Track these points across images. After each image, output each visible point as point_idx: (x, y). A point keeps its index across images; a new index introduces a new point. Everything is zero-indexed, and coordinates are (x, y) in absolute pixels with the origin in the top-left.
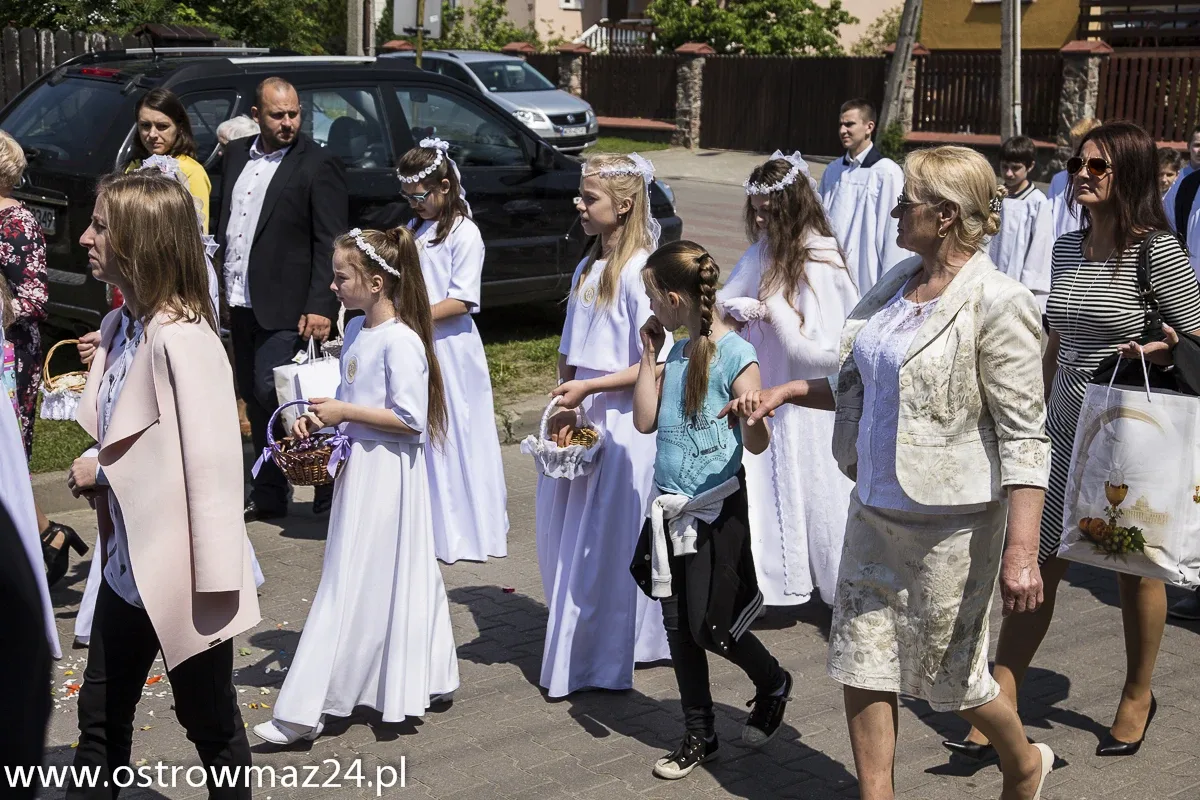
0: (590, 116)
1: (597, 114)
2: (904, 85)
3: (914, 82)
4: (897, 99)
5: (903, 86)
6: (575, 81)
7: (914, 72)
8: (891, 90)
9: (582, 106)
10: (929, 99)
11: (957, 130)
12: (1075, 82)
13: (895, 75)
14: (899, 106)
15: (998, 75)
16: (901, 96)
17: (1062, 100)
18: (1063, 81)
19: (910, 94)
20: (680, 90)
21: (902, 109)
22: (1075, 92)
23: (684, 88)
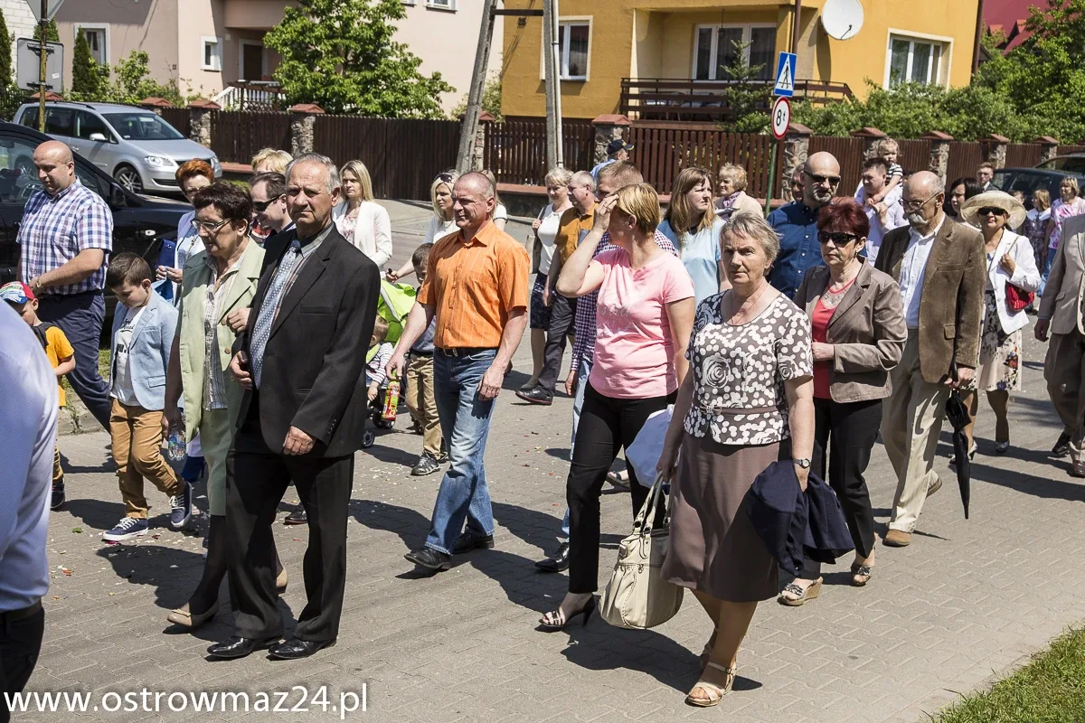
0: (215, 162)
1: (221, 160)
2: (473, 143)
3: (483, 142)
4: (468, 155)
5: (473, 145)
6: (205, 132)
7: (483, 134)
8: (463, 148)
9: (210, 154)
10: (500, 156)
11: (523, 183)
12: (604, 146)
13: (467, 136)
14: (471, 162)
15: (546, 139)
16: (472, 153)
17: (595, 160)
18: (593, 146)
19: (480, 151)
20: (294, 143)
21: (474, 164)
22: (605, 154)
23: (298, 140)
